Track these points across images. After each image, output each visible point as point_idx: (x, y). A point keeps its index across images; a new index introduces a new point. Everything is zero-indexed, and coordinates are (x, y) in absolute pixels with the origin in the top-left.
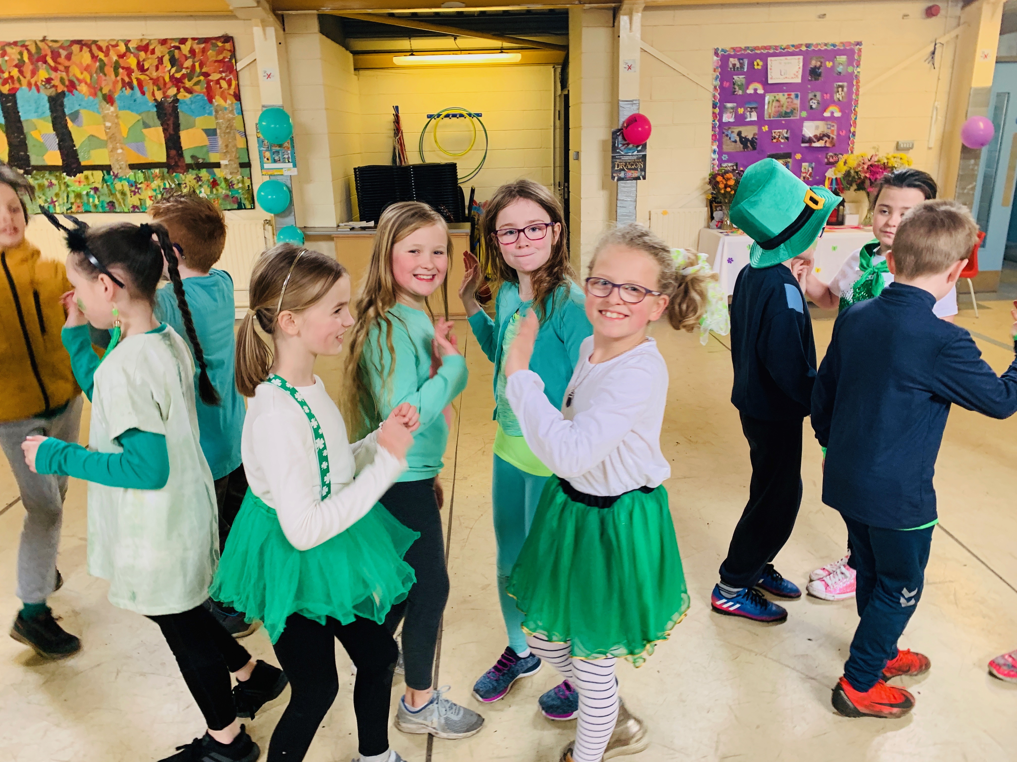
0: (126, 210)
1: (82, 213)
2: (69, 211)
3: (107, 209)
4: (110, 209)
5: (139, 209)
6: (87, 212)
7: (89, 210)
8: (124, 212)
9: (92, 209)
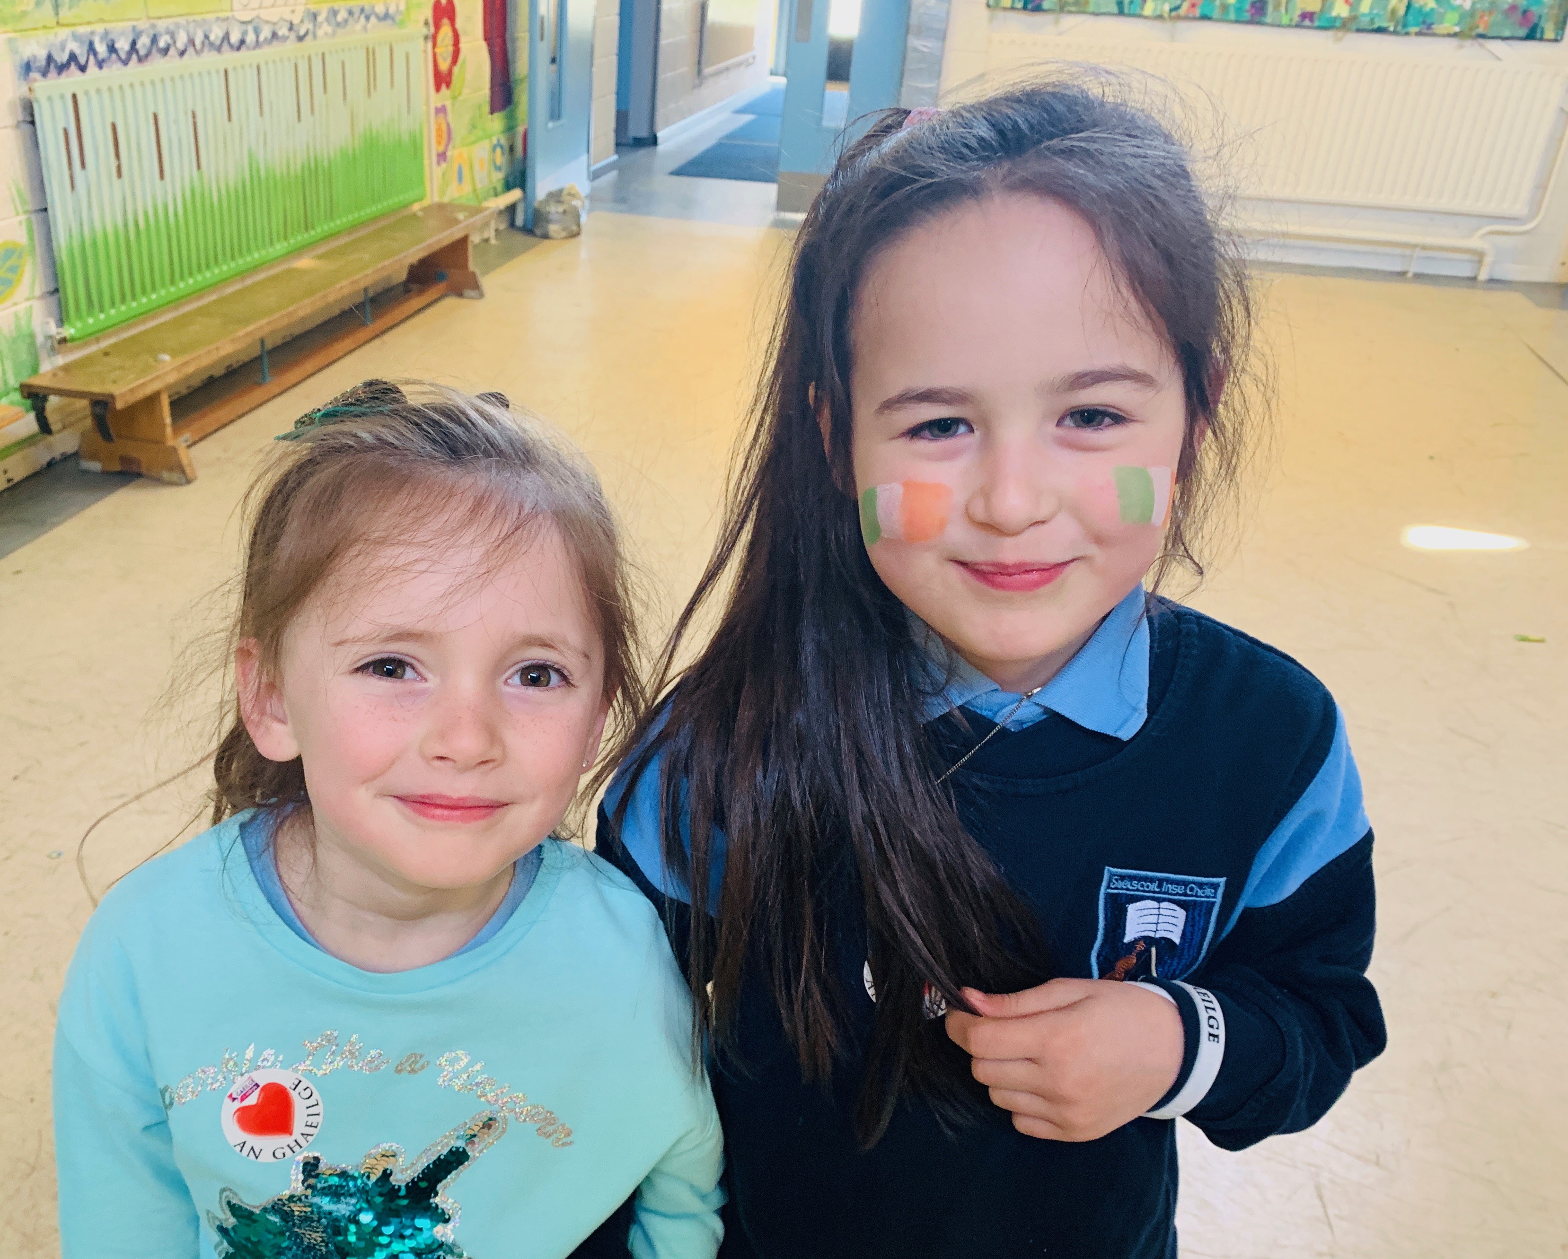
0: (1285, 20)
1: (1195, 19)
2: (1174, 14)
3: (1247, 16)
4: (1252, 15)
5: (1312, 20)
6: (1205, 18)
7: (1209, 14)
8: (1279, 26)
9: (1216, 14)
